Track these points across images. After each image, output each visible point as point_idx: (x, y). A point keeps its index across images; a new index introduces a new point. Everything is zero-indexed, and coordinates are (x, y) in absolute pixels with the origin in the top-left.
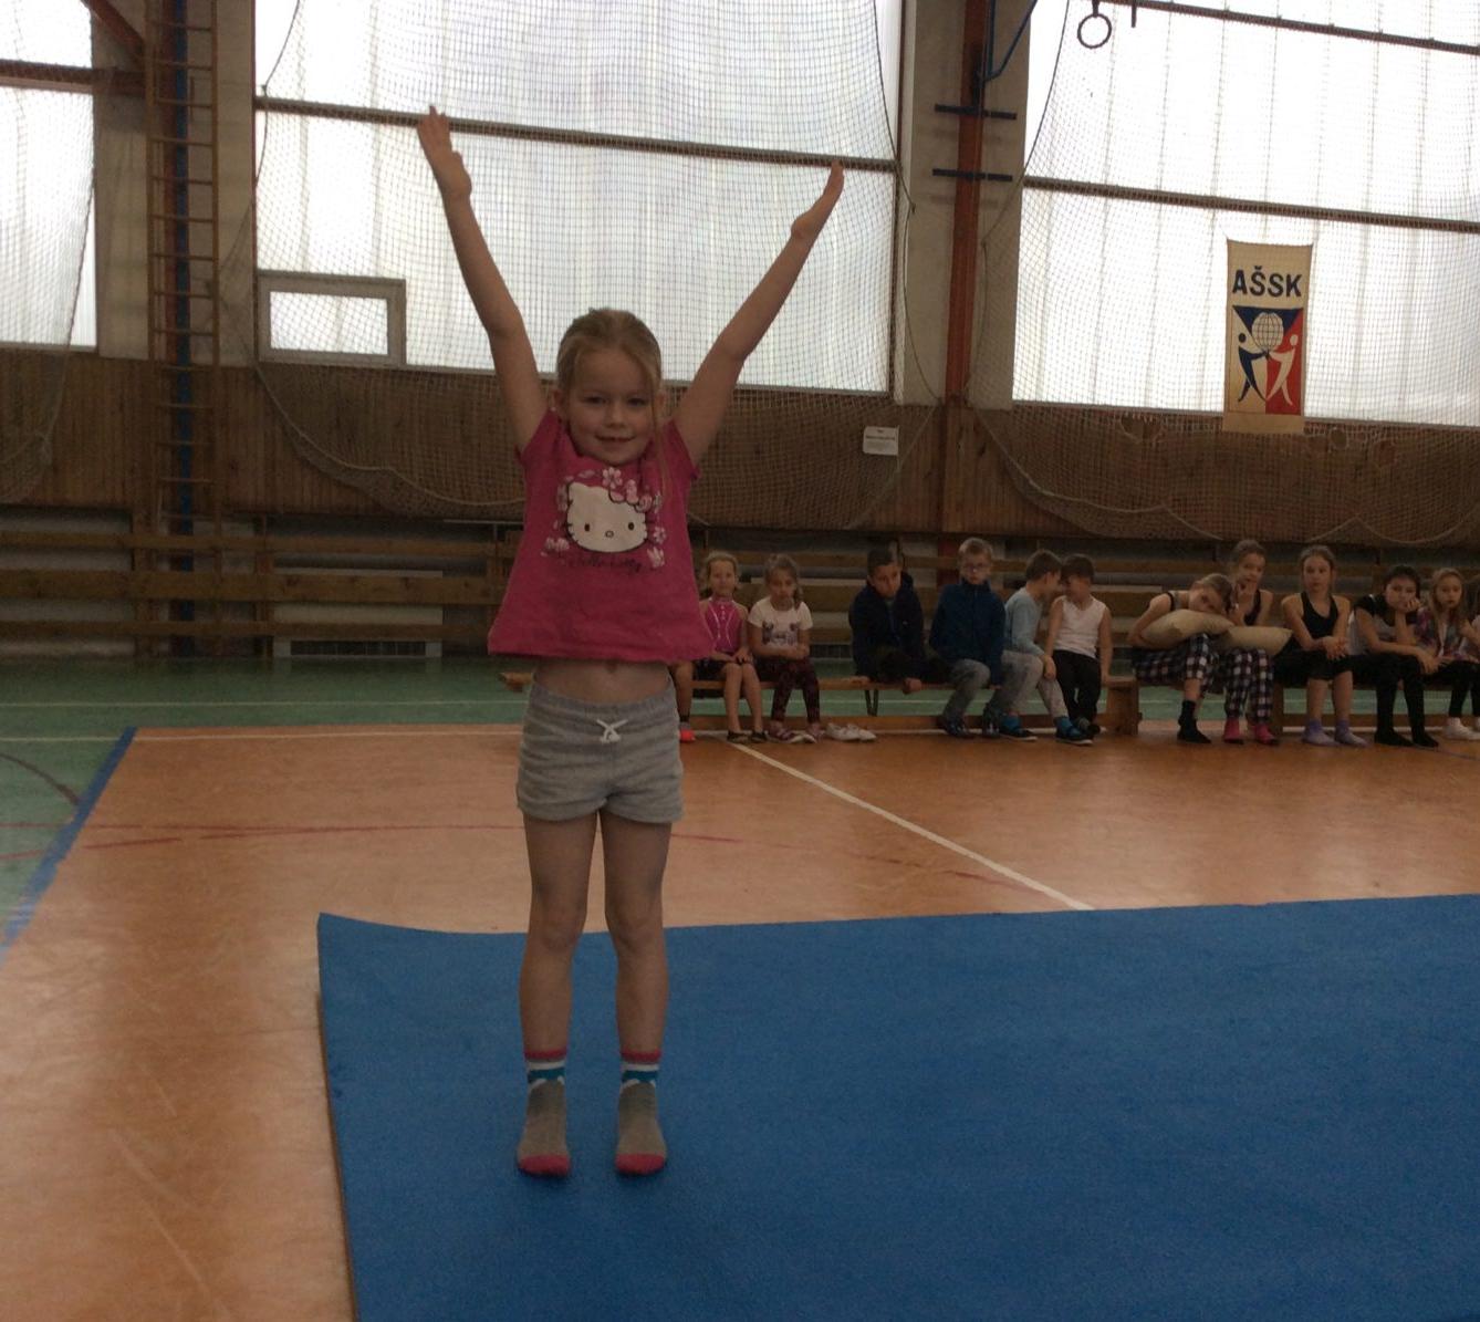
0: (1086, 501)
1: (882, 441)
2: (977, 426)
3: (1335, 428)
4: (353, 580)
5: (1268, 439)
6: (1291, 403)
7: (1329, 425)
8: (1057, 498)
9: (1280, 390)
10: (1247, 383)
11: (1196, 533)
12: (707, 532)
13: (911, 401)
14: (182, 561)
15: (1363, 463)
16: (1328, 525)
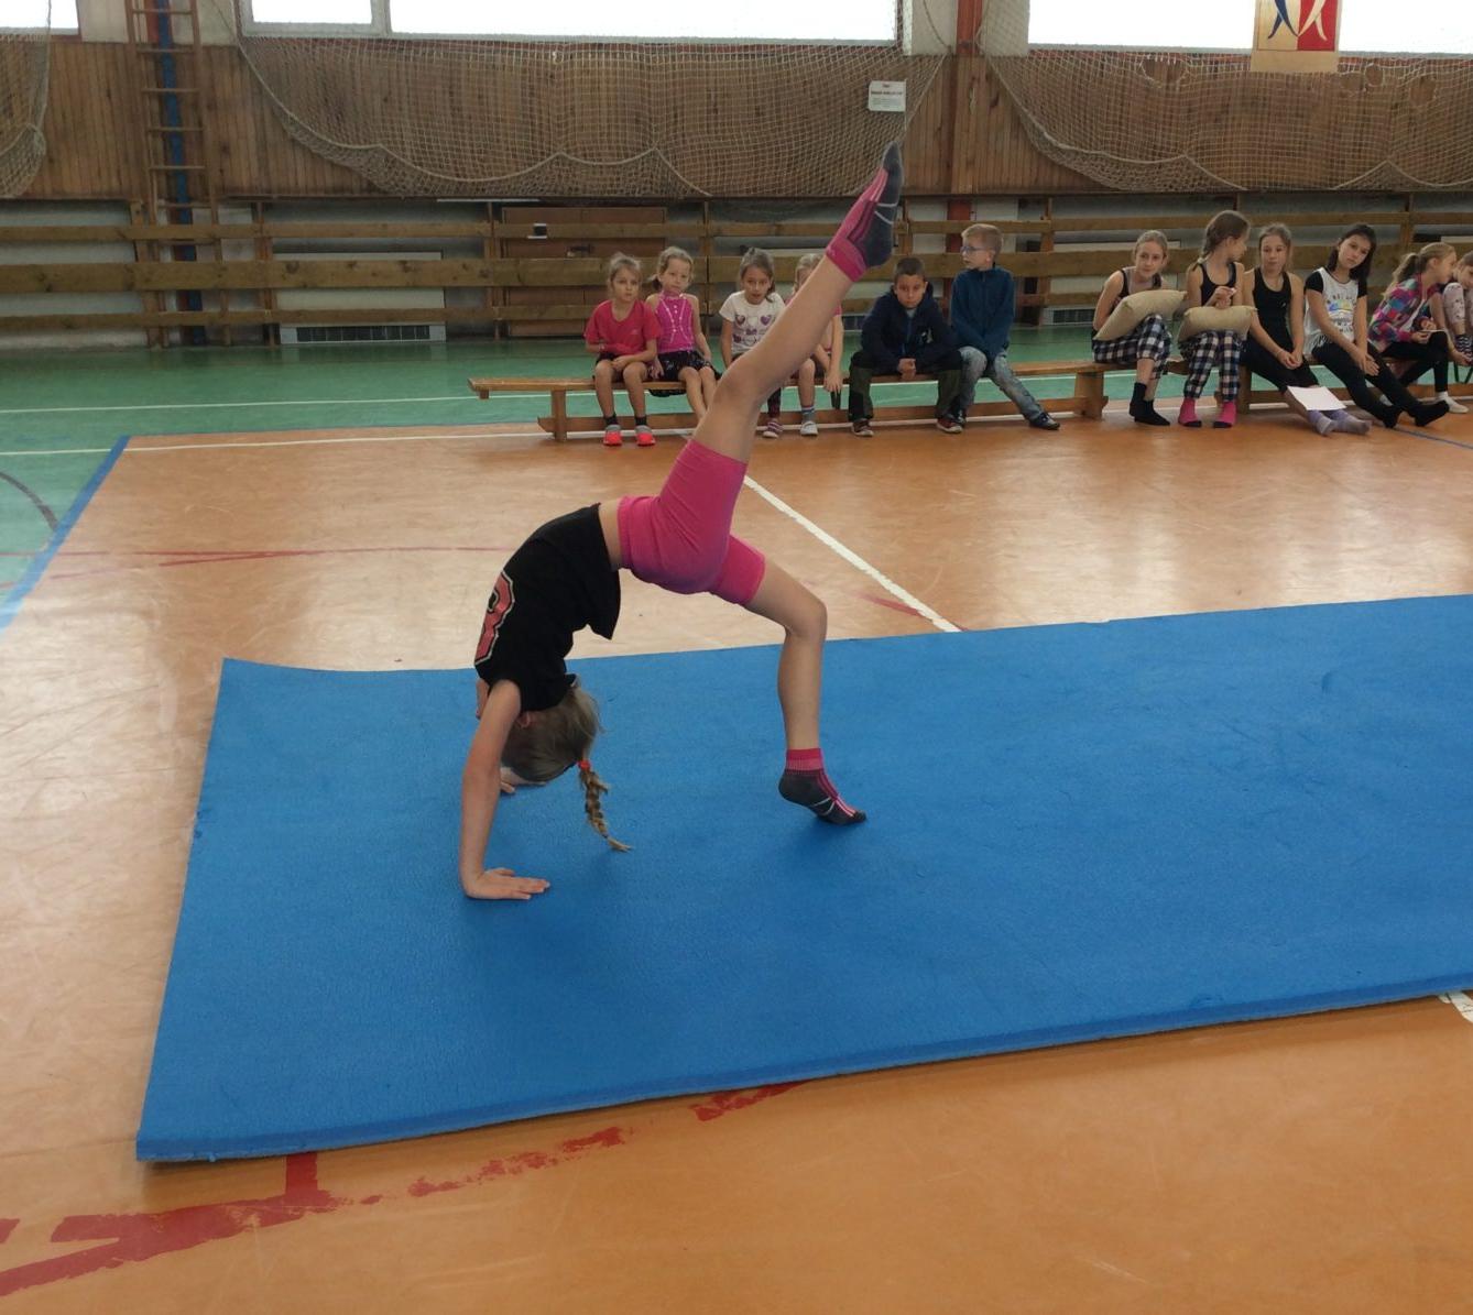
0: (1103, 153)
1: (889, 97)
2: (990, 77)
3: (1371, 64)
4: (352, 265)
5: (1299, 78)
6: (1324, 38)
7: (1364, 60)
8: (1071, 151)
9: (1314, 23)
10: (1278, 16)
11: (1218, 184)
12: (706, 204)
13: (919, 51)
14: (184, 251)
15: (1400, 101)
16: (1359, 170)
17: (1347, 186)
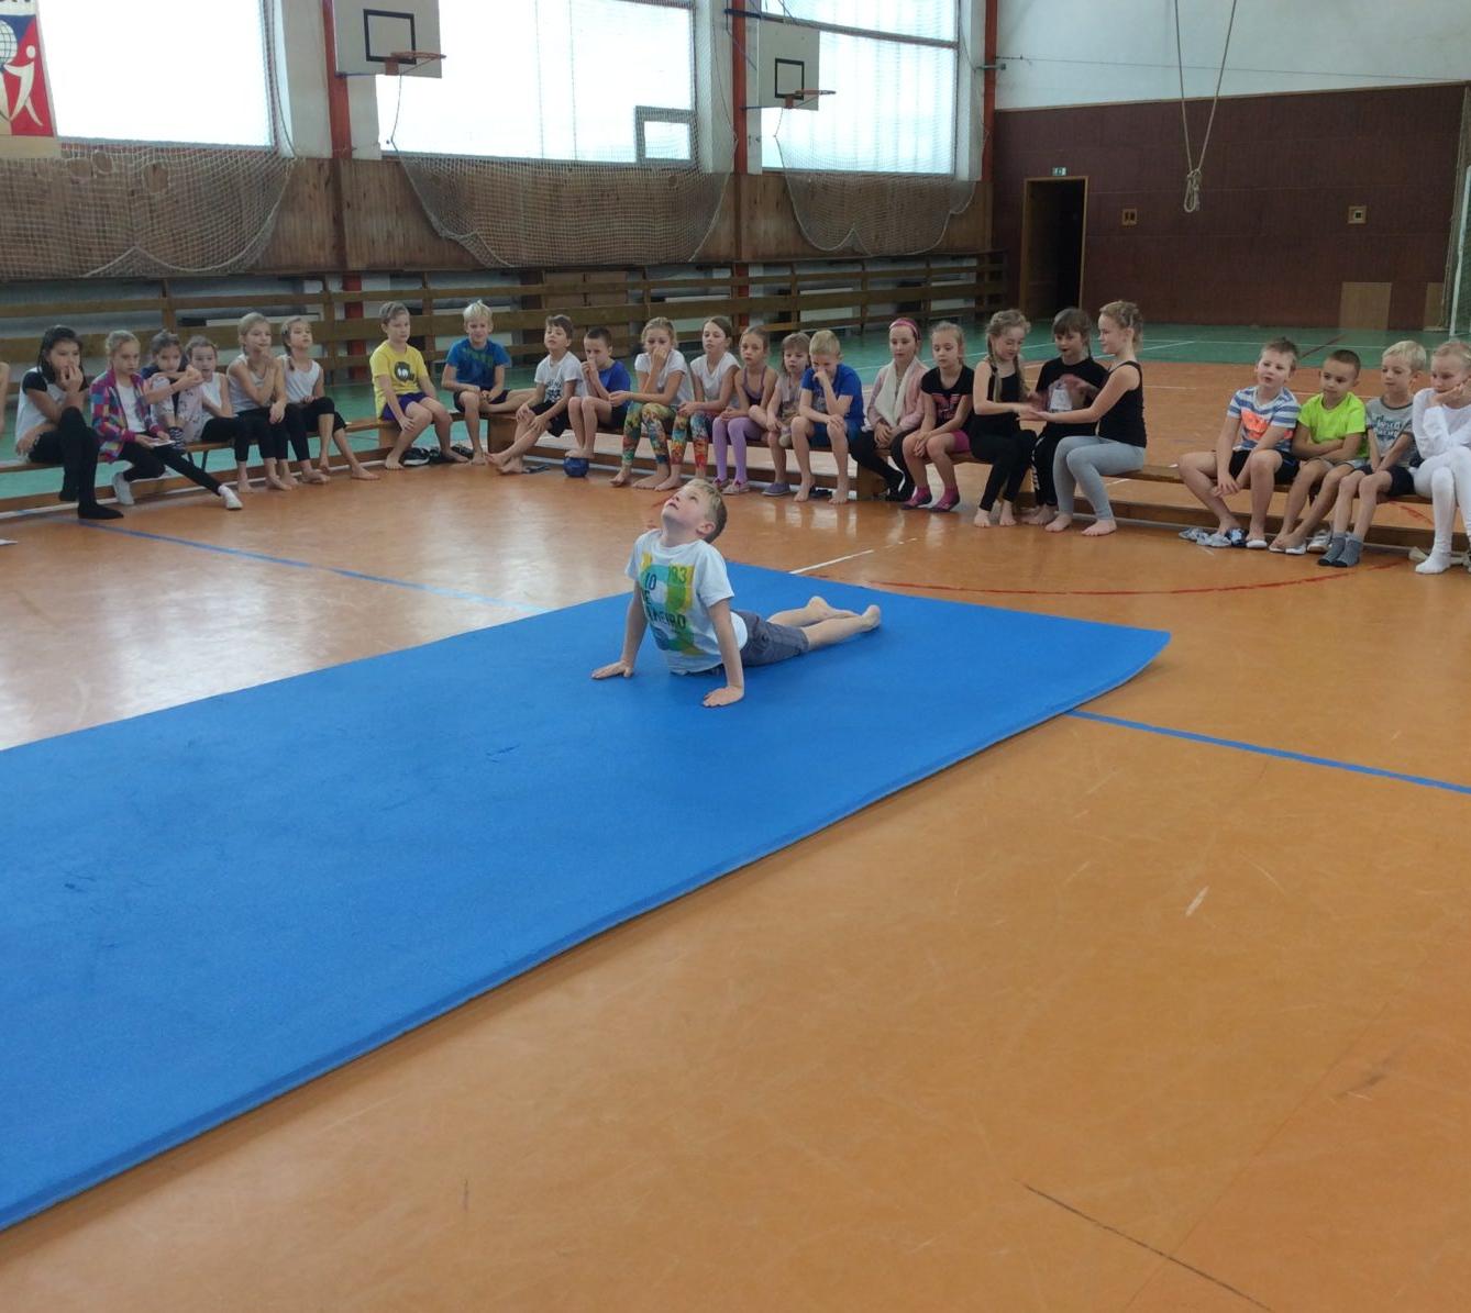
3: (96, 151)
6: (39, 123)
7: (89, 147)
9: (25, 110)
15: (134, 188)
16: (108, 257)
17: (99, 273)
